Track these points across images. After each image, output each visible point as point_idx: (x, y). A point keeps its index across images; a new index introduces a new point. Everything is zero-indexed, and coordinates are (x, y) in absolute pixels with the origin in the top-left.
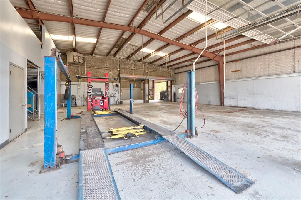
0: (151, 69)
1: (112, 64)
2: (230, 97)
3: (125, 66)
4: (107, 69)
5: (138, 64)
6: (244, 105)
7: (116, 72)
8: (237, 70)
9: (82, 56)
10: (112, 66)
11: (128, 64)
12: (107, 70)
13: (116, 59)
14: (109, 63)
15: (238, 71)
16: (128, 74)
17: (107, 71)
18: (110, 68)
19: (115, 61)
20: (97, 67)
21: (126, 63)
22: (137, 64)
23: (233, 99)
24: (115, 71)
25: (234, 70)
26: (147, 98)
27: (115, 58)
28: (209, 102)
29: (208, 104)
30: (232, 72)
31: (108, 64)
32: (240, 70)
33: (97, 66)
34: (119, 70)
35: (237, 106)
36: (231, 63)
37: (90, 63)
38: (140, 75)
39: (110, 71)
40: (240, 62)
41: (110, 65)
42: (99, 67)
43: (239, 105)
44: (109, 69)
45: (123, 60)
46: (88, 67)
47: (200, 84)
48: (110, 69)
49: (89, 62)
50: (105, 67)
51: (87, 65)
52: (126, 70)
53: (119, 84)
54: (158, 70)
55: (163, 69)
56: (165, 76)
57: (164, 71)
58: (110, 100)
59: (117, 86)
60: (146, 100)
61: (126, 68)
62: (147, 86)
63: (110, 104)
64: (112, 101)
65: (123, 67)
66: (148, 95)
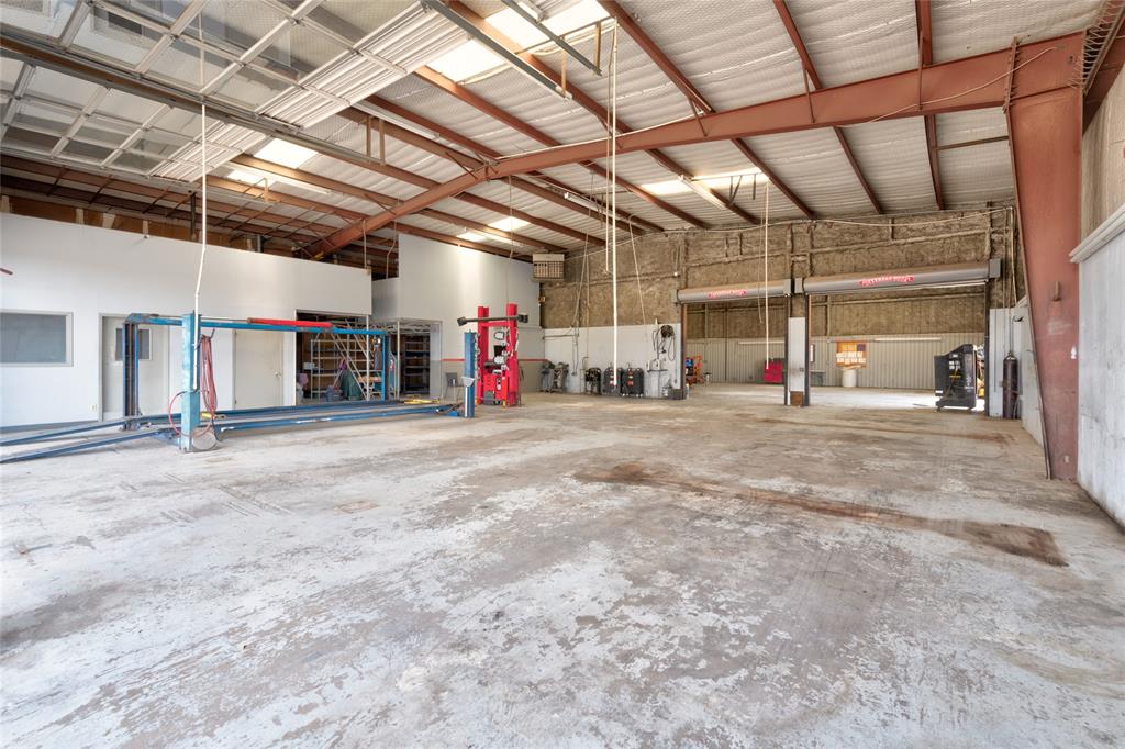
0: (826, 240)
1: (658, 259)
3: (701, 256)
5: (757, 234)
7: (669, 286)
9: (561, 257)
10: (656, 266)
11: (711, 246)
12: (642, 282)
13: (670, 240)
14: (651, 258)
17: (642, 286)
18: (652, 274)
19: (667, 245)
21: (706, 243)
22: (750, 235)
23: (1098, 426)
24: (666, 280)
26: (797, 385)
27: (667, 236)
33: (619, 275)
34: (676, 274)
37: (601, 270)
39: (651, 285)
41: (652, 263)
42: (622, 277)
44: (647, 277)
45: (695, 234)
46: (595, 283)
48: (650, 278)
49: (600, 268)
51: (593, 278)
52: (704, 269)
53: (677, 328)
54: (875, 237)
55: (910, 225)
56: (930, 259)
57: (922, 232)
58: (646, 381)
59: (667, 332)
60: (792, 393)
61: (704, 262)
62: (797, 326)
63: (647, 395)
64: (653, 385)
65: (693, 262)
66: (801, 370)
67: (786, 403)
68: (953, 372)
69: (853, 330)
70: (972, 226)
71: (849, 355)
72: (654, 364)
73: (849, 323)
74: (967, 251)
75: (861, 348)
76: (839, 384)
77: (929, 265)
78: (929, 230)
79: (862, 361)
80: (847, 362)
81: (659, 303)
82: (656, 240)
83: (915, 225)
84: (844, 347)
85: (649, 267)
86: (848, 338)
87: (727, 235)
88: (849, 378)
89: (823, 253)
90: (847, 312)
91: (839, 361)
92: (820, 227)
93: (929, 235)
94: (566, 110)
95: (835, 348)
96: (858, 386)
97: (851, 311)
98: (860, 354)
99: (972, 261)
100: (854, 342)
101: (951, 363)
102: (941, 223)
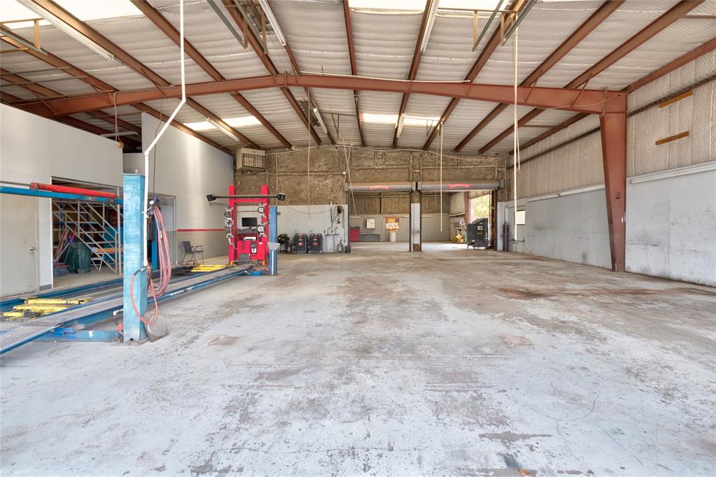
0: (429, 162)
1: (330, 162)
2: (647, 241)
3: (360, 163)
4: (320, 173)
5: (393, 154)
6: (692, 273)
7: (339, 180)
8: (677, 133)
10: (329, 166)
11: (366, 158)
12: (320, 176)
13: (339, 151)
14: (325, 161)
15: (681, 136)
16: (367, 180)
17: (320, 179)
18: (326, 172)
19: (337, 154)
20: (299, 172)
21: (363, 155)
22: (389, 154)
23: (656, 247)
24: (338, 177)
25: (664, 137)
26: (416, 240)
27: (337, 148)
28: (584, 256)
29: (580, 261)
30: (658, 143)
31: (321, 164)
32: (686, 134)
33: (301, 170)
34: (344, 173)
35: (666, 275)
36: (657, 110)
37: (287, 166)
38: (398, 181)
39: (326, 179)
40: (687, 102)
41: (326, 165)
42: (303, 172)
43: (674, 274)
44: (323, 174)
45: (356, 149)
46: (282, 174)
47: (562, 194)
48: (326, 174)
49: (286, 164)
50: (316, 170)
51: (280, 170)
52: (361, 172)
53: (345, 207)
54: (451, 164)
55: (467, 159)
56: (473, 177)
57: (471, 164)
58: (324, 241)
59: (339, 211)
60: (414, 245)
61: (363, 167)
62: (416, 207)
63: (325, 250)
64: (329, 244)
65: (355, 166)
66: (418, 232)
67: (410, 250)
68: (480, 231)
69: (393, 211)
70: (490, 163)
71: (392, 225)
72: (330, 231)
73: (391, 207)
74: (487, 175)
75: (397, 221)
76: (388, 240)
77: (473, 180)
78: (474, 163)
79: (398, 227)
80: (391, 228)
81: (332, 191)
82: (329, 150)
83: (468, 160)
84: (389, 220)
85: (324, 167)
86: (391, 215)
87: (376, 152)
88: (393, 237)
89: (428, 169)
90: (390, 202)
91: (387, 228)
92: (426, 155)
93: (474, 165)
94: (393, 55)
95: (385, 221)
96: (398, 241)
97: (392, 201)
98: (397, 224)
99: (490, 179)
100: (393, 217)
101: (479, 227)
102: (479, 160)
